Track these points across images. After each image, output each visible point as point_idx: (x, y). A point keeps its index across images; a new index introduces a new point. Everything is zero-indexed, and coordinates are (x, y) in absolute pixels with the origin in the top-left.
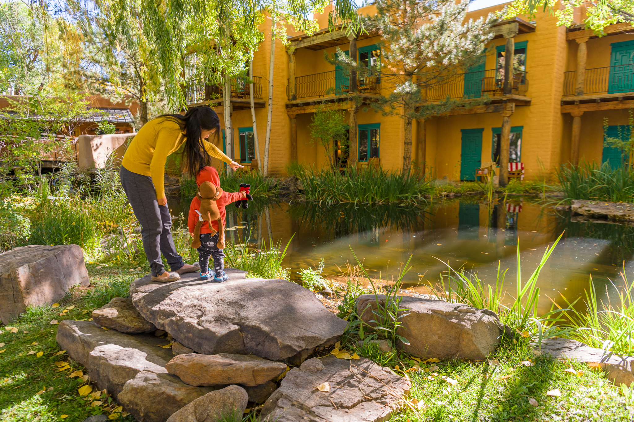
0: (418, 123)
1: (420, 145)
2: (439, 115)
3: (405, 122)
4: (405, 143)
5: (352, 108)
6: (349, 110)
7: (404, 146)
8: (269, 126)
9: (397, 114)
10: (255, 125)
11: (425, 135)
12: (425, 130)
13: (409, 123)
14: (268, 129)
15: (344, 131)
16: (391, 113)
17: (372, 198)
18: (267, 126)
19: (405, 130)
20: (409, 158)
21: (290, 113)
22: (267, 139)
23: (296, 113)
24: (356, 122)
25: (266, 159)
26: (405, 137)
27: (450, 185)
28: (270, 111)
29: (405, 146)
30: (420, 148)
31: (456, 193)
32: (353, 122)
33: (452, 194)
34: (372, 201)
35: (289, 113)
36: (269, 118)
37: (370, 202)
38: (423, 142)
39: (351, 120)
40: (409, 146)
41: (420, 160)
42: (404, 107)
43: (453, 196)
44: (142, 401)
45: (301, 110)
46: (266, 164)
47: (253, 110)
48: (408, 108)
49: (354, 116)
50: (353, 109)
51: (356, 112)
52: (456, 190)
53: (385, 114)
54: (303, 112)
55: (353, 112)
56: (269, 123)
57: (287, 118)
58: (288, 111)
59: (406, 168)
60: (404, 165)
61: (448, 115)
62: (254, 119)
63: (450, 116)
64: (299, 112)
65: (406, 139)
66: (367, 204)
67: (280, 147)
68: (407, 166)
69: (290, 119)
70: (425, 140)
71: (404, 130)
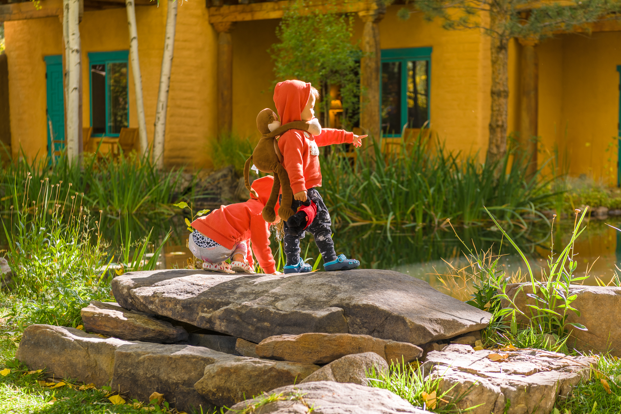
0: (520, 48)
1: (525, 100)
2: (571, 30)
3: (493, 44)
4: (493, 93)
5: (368, 10)
6: (361, 14)
7: (489, 99)
8: (170, 48)
9: (477, 26)
10: (134, 45)
11: (537, 77)
12: (536, 65)
13: (502, 48)
14: (168, 55)
15: (351, 63)
16: (464, 23)
17: (425, 215)
18: (163, 49)
19: (494, 63)
20: (503, 127)
21: (217, 19)
22: (164, 79)
23: (232, 18)
24: (377, 43)
25: (160, 128)
26: (494, 80)
27: (598, 190)
28: (172, 13)
29: (493, 101)
30: (524, 106)
31: (612, 208)
32: (372, 42)
33: (602, 210)
34: (424, 221)
35: (214, 20)
36: (170, 30)
37: (420, 224)
38: (532, 94)
39: (367, 38)
40: (502, 100)
41: (526, 134)
42: (491, 11)
43: (604, 214)
44: (239, 384)
45: (243, 11)
46: (159, 138)
47: (131, 11)
48: (498, 13)
49: (373, 29)
50: (372, 12)
51: (377, 20)
52: (610, 201)
53: (450, 25)
54: (248, 17)
55: (371, 19)
56: (170, 42)
57: (209, 30)
58: (211, 16)
59: (495, 150)
60: (491, 143)
61: (590, 30)
62: (133, 31)
63: (594, 33)
64: (240, 18)
65: (495, 82)
66: (414, 227)
67: (190, 99)
68: (498, 147)
69: (217, 34)
70: (536, 89)
71: (489, 63)
